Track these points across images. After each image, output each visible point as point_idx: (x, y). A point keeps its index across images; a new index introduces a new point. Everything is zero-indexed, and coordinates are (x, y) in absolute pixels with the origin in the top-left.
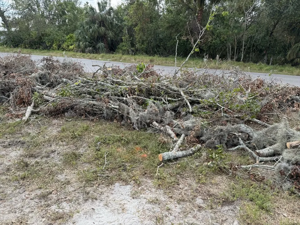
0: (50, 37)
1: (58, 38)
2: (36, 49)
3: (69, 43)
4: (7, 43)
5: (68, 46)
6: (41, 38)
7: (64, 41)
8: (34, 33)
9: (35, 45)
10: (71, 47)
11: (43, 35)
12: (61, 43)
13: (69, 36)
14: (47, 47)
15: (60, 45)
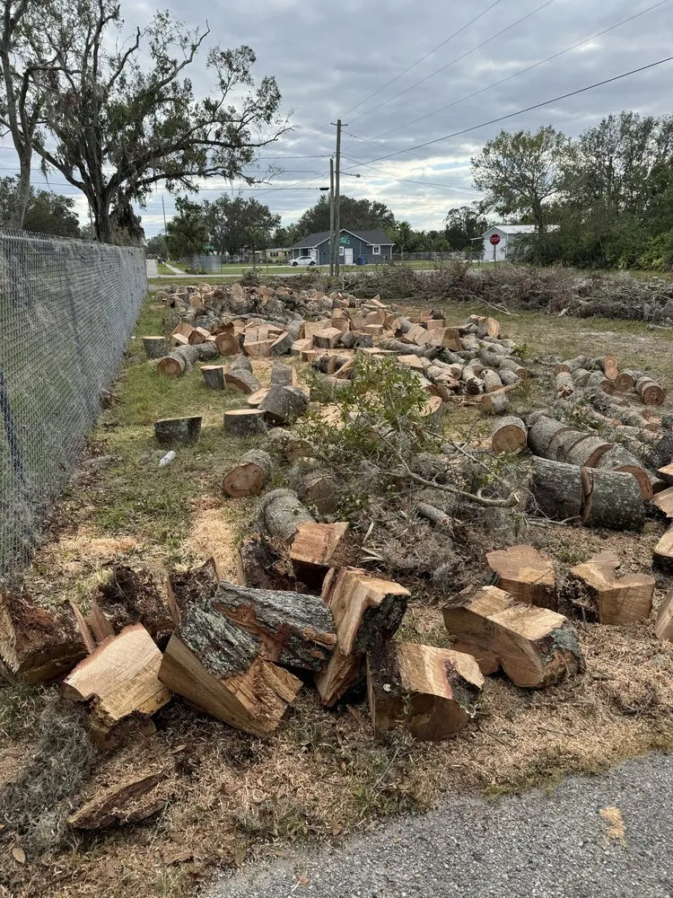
0: (617, 243)
1: (633, 244)
2: (584, 268)
3: (655, 252)
4: (532, 258)
5: (651, 260)
6: (598, 245)
7: (643, 250)
8: (587, 237)
9: (584, 260)
10: (656, 262)
11: (603, 239)
12: (637, 253)
13: (658, 238)
14: (607, 262)
15: (634, 258)
